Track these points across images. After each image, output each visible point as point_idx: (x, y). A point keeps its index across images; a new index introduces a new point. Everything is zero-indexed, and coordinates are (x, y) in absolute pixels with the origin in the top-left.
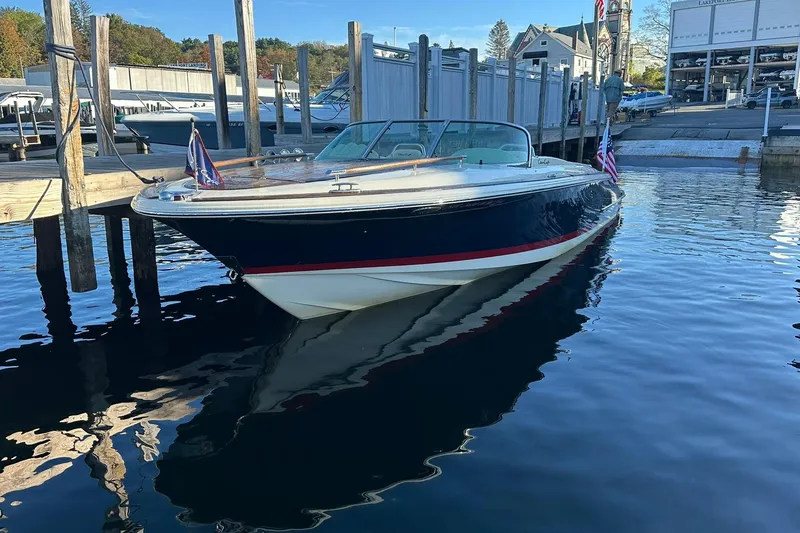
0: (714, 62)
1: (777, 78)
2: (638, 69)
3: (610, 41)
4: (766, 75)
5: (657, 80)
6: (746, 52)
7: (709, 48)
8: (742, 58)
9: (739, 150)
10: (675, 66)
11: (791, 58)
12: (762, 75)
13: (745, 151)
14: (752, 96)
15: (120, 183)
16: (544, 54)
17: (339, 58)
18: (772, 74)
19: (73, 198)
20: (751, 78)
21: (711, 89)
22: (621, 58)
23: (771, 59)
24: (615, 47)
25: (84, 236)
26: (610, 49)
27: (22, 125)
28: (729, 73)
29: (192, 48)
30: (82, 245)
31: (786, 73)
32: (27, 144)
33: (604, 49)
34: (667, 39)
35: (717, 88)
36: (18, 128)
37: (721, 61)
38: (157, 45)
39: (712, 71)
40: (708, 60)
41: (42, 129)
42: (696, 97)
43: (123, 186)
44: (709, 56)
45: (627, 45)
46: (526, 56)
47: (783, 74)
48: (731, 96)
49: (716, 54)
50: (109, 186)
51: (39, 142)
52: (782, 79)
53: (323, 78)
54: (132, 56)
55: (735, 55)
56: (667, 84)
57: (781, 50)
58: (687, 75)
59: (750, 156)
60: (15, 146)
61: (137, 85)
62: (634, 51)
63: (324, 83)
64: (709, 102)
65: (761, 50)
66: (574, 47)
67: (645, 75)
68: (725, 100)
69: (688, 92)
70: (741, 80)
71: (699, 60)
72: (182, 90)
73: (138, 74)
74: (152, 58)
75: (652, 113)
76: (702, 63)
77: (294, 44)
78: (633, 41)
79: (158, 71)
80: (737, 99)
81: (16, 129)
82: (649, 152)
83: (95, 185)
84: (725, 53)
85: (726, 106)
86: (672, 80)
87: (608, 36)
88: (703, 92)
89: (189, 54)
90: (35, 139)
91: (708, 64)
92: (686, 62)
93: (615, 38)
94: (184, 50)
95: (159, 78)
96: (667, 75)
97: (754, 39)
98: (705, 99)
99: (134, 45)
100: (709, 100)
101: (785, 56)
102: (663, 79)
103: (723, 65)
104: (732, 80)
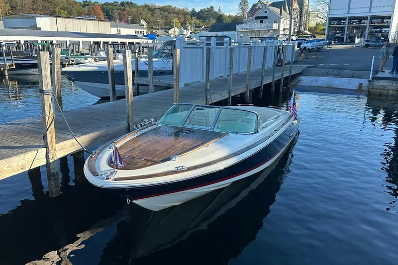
0: (350, 23)
1: (380, 32)
2: (312, 24)
3: (299, 10)
4: (375, 30)
5: (321, 30)
6: (366, 18)
7: (347, 16)
8: (364, 21)
9: (358, 85)
10: (330, 24)
11: (388, 22)
12: (373, 30)
13: (361, 85)
14: (367, 41)
15: (71, 145)
16: (266, 18)
17: (162, 12)
18: (378, 30)
19: (51, 157)
20: (367, 31)
21: (348, 36)
22: (304, 18)
23: (378, 22)
24: (301, 12)
25: (55, 172)
26: (298, 13)
27: (6, 58)
28: (357, 28)
29: (87, 5)
30: (54, 176)
31: (385, 29)
32: (8, 68)
33: (296, 14)
34: (327, 9)
35: (350, 35)
36: (4, 60)
37: (353, 22)
38: (70, 4)
39: (349, 27)
40: (347, 22)
41: (16, 60)
42: (340, 40)
43: (72, 146)
44: (347, 19)
45: (307, 12)
46: (257, 18)
47: (384, 30)
48: (357, 41)
49: (351, 19)
50: (66, 147)
51: (14, 67)
52: (383, 32)
53: (154, 23)
54: (57, 10)
55: (360, 19)
56: (326, 32)
57: (383, 18)
58: (336, 28)
59: (363, 89)
60: (2, 69)
61: (60, 28)
62: (311, 15)
63: (155, 25)
64: (346, 43)
65: (373, 18)
66: (281, 15)
67: (315, 27)
68: (354, 41)
69: (336, 37)
70: (362, 32)
71: (343, 21)
72: (83, 31)
73: (61, 21)
74: (68, 11)
75: (318, 50)
76: (344, 23)
77: (140, 4)
78: (310, 10)
79: (71, 20)
80: (360, 43)
81: (2, 59)
82: (315, 84)
83: (60, 148)
84: (355, 18)
85: (354, 45)
86: (329, 31)
87: (298, 7)
88: (343, 38)
89: (86, 9)
90: (12, 66)
91: (347, 24)
92: (336, 22)
93: (301, 8)
94: (84, 6)
95: (71, 24)
96: (326, 27)
97: (370, 12)
98: (345, 41)
99: (58, 4)
100: (346, 42)
101: (385, 21)
102: (324, 30)
103: (354, 25)
104: (358, 31)
